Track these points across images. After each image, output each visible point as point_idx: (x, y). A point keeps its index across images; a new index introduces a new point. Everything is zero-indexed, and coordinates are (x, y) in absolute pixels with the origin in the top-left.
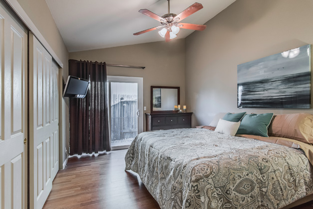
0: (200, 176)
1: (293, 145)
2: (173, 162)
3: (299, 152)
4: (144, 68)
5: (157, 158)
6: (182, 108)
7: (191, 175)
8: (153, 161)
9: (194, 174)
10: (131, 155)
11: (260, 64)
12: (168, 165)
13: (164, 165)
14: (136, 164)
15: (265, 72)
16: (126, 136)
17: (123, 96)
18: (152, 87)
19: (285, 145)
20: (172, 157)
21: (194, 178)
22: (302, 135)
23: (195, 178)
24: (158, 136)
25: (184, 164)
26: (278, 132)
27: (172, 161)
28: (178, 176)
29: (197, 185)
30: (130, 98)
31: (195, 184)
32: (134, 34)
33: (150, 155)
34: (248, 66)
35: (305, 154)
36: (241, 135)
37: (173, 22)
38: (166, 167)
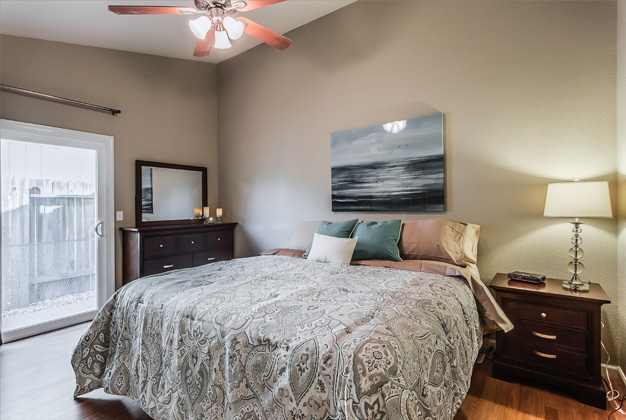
0: (380, 374)
1: (448, 272)
2: (282, 351)
3: (461, 283)
4: (115, 112)
5: (220, 345)
6: (213, 213)
7: (356, 379)
8: (202, 357)
9: (364, 374)
10: (99, 348)
11: (372, 135)
12: (265, 359)
13: (250, 364)
14: (123, 371)
15: (379, 149)
16: (48, 292)
17: (40, 182)
18: (139, 164)
19: (436, 272)
20: (274, 337)
21: (365, 385)
22: (446, 253)
23: (369, 383)
24: (193, 286)
25: (323, 352)
26: (412, 251)
27: (276, 346)
28: (309, 385)
29: (377, 401)
30: (62, 188)
31: (374, 398)
32: (113, 8)
33: (188, 342)
34: (351, 137)
35: (467, 284)
36: (359, 262)
37: (227, 9)
38: (259, 368)
